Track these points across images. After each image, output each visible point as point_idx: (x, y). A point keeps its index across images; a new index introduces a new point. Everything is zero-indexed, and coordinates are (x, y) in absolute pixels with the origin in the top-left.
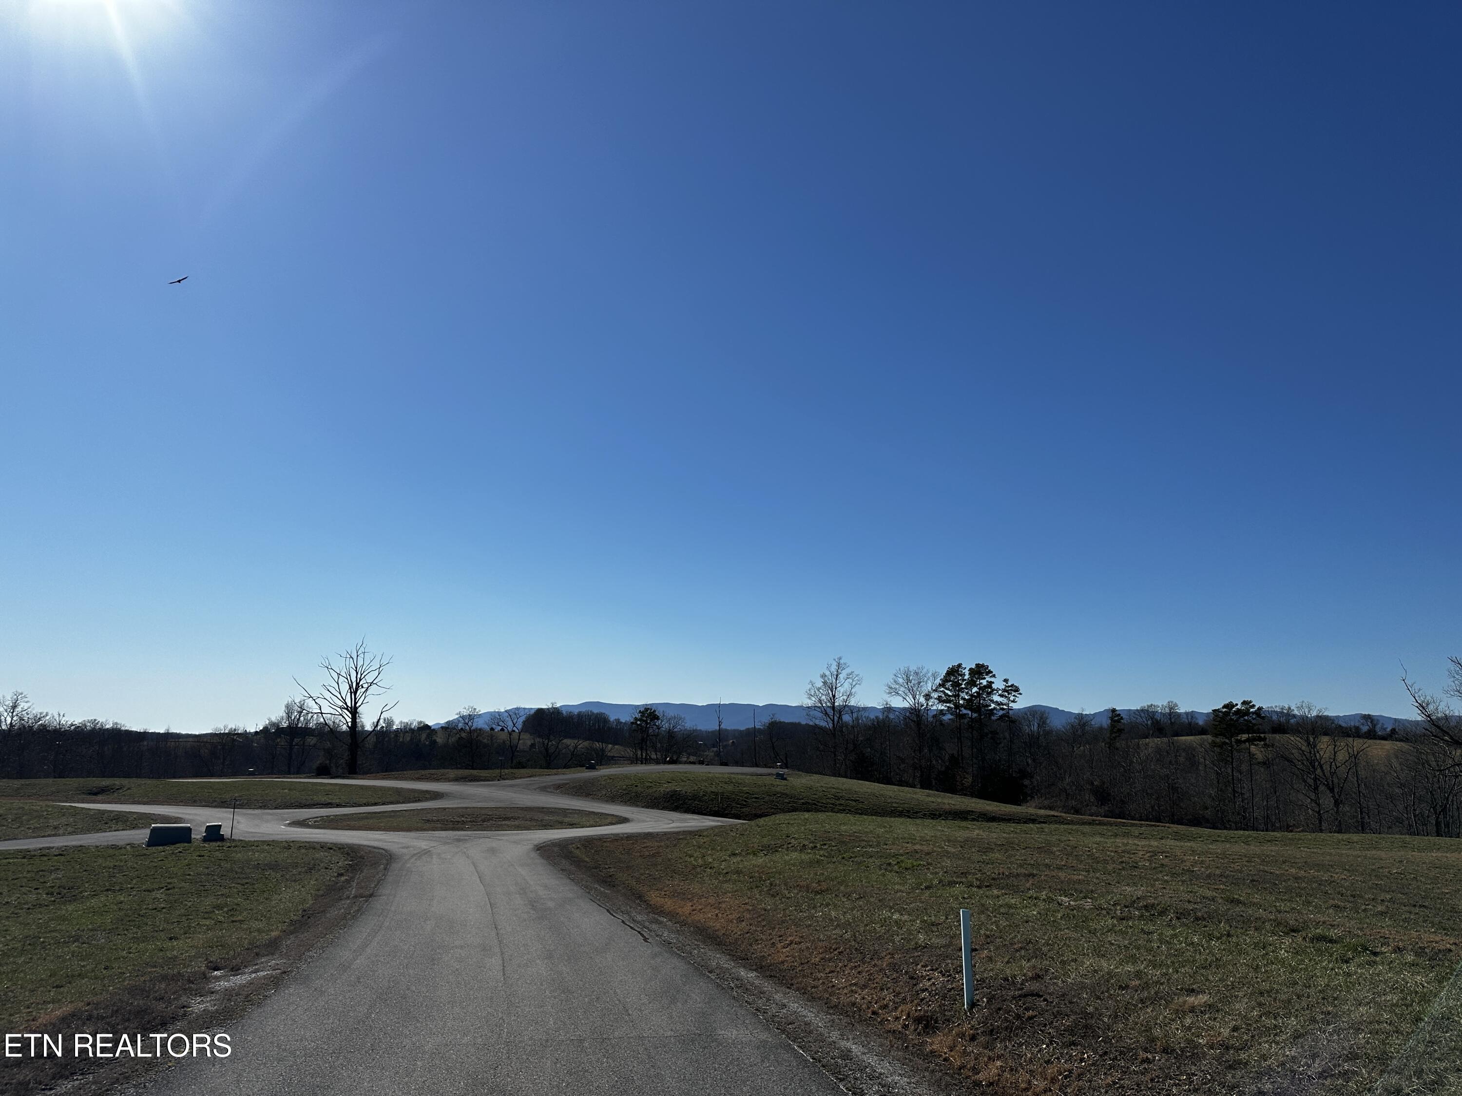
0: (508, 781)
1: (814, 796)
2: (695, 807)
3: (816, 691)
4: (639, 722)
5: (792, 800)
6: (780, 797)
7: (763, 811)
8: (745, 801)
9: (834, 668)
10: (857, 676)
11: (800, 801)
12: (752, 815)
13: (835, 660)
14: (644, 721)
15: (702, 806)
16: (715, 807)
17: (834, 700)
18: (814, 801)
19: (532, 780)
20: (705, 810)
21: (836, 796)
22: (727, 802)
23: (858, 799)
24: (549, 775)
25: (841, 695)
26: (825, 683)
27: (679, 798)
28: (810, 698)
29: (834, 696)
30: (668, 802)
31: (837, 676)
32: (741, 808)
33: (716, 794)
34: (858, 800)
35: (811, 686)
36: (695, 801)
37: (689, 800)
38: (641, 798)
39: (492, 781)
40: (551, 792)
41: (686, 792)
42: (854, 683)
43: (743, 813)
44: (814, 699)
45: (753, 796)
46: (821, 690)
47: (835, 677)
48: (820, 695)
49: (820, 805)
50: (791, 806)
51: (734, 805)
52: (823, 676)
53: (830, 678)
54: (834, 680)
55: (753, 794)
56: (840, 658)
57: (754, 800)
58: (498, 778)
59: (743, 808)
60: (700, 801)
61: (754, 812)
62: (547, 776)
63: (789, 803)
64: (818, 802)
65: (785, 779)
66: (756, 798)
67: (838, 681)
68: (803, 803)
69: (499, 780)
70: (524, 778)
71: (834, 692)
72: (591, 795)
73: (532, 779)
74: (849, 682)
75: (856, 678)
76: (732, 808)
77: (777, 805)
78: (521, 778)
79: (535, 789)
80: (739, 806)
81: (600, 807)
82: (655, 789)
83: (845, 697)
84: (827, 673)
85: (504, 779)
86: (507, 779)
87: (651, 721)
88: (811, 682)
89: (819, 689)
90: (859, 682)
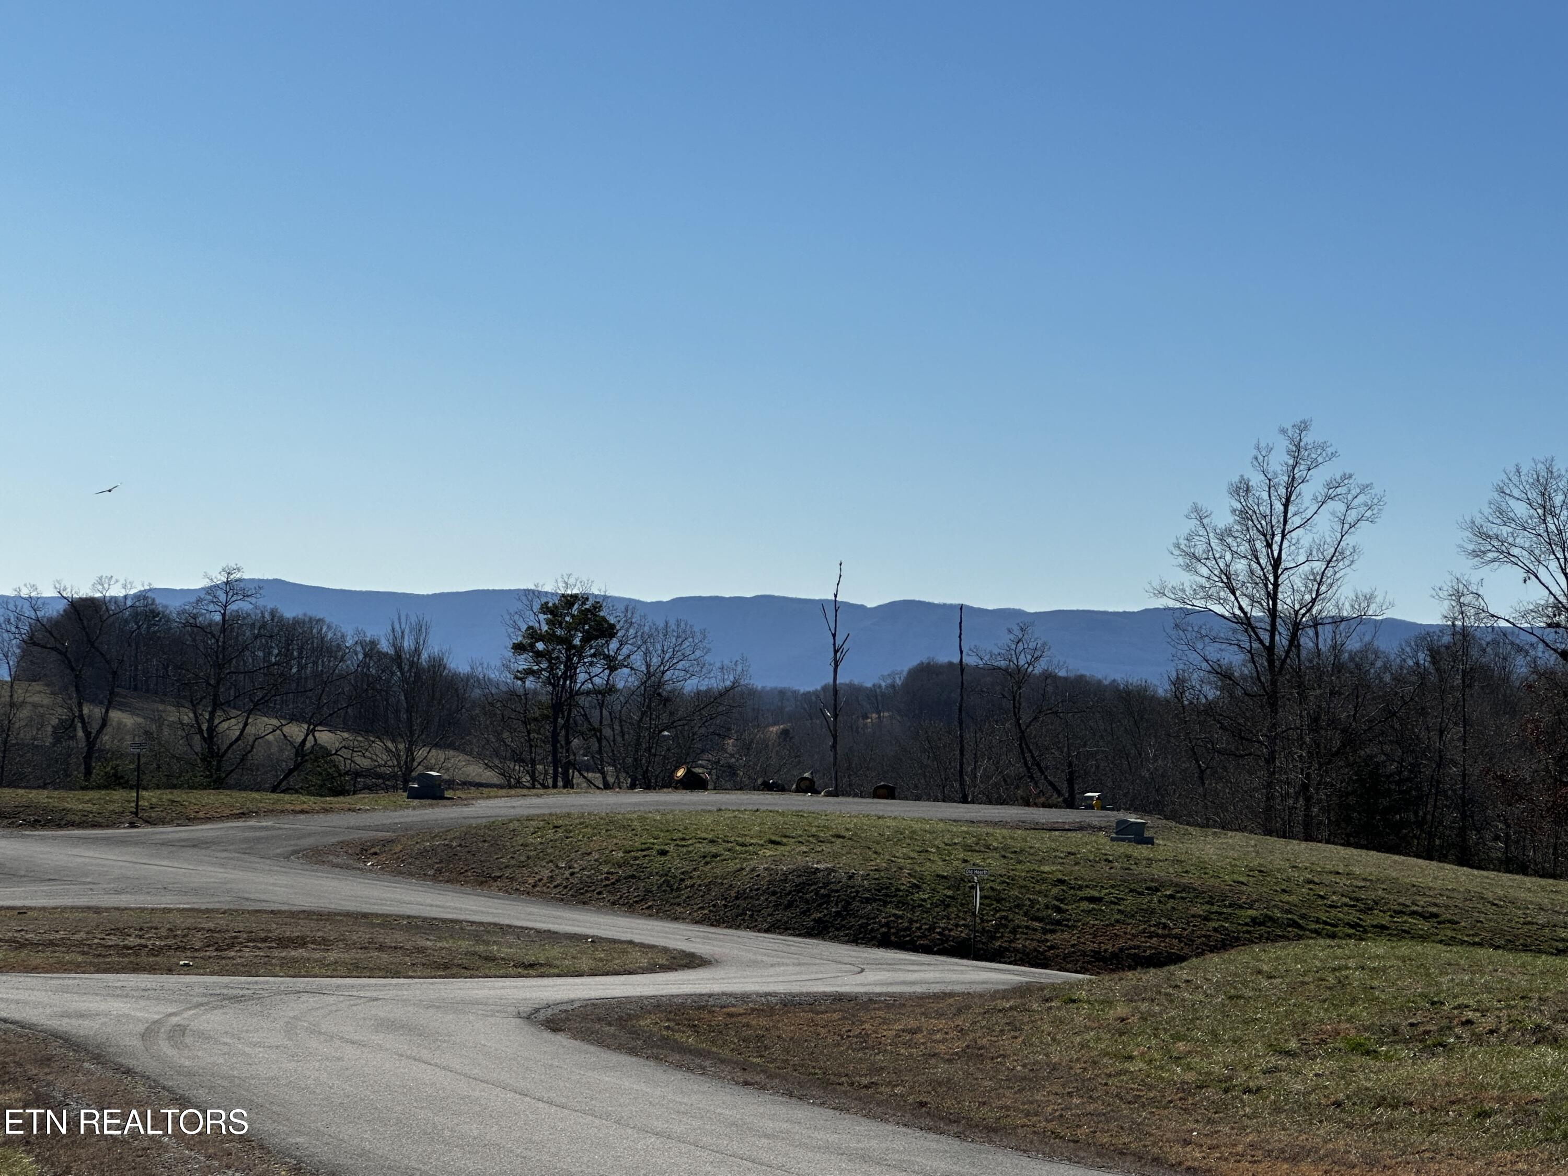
0: (170, 829)
1: (1285, 897)
2: (887, 925)
3: (1214, 542)
4: (540, 646)
5: (1215, 908)
6: (1172, 897)
7: (1121, 943)
8: (1059, 910)
9: (1279, 461)
10: (1364, 489)
11: (1242, 912)
12: (1084, 954)
13: (1283, 431)
14: (561, 640)
15: (911, 921)
16: (957, 926)
17: (1276, 577)
18: (1289, 912)
19: (252, 828)
20: (924, 936)
21: (1357, 900)
22: (997, 911)
23: (1434, 910)
24: (302, 812)
25: (1302, 559)
26: (1244, 515)
27: (828, 896)
28: (1188, 568)
29: (1277, 563)
30: (789, 906)
31: (1291, 486)
32: (1045, 932)
33: (960, 882)
34: (1435, 916)
35: (1193, 524)
36: (885, 904)
37: (868, 901)
38: (685, 893)
39: (108, 827)
40: (348, 867)
41: (851, 877)
42: (1352, 516)
43: (1052, 948)
44: (1205, 571)
45: (1081, 894)
46: (1230, 540)
47: (1282, 491)
48: (1228, 556)
49: (1313, 926)
50: (1215, 930)
51: (1020, 920)
52: (1243, 489)
53: (1265, 495)
54: (1279, 507)
55: (1080, 888)
56: (1303, 427)
57: (1085, 905)
58: (129, 817)
59: (1053, 932)
60: (901, 904)
61: (1091, 946)
62: (302, 817)
63: (1206, 919)
64: (1303, 917)
65: (1150, 841)
66: (1092, 900)
67: (1292, 509)
68: (1254, 919)
69: (132, 825)
70: (221, 818)
71: (1276, 548)
72: (495, 879)
73: (252, 823)
74: (1333, 513)
75: (1361, 499)
76: (1014, 931)
77: (1165, 926)
78: (208, 820)
79: (287, 857)
80: (1036, 924)
81: (560, 917)
82: (733, 866)
83: (1319, 566)
84: (1257, 480)
85: (149, 822)
86: (162, 822)
87: (586, 640)
88: (1196, 509)
89: (1223, 536)
90: (1373, 508)
